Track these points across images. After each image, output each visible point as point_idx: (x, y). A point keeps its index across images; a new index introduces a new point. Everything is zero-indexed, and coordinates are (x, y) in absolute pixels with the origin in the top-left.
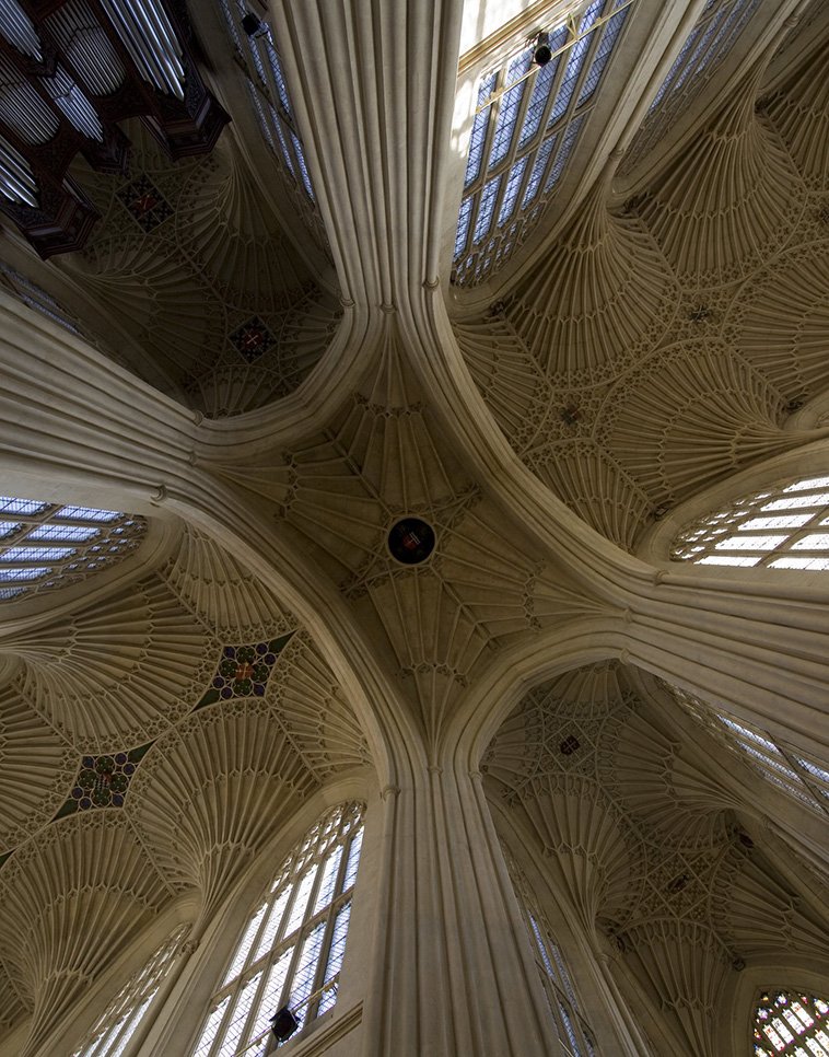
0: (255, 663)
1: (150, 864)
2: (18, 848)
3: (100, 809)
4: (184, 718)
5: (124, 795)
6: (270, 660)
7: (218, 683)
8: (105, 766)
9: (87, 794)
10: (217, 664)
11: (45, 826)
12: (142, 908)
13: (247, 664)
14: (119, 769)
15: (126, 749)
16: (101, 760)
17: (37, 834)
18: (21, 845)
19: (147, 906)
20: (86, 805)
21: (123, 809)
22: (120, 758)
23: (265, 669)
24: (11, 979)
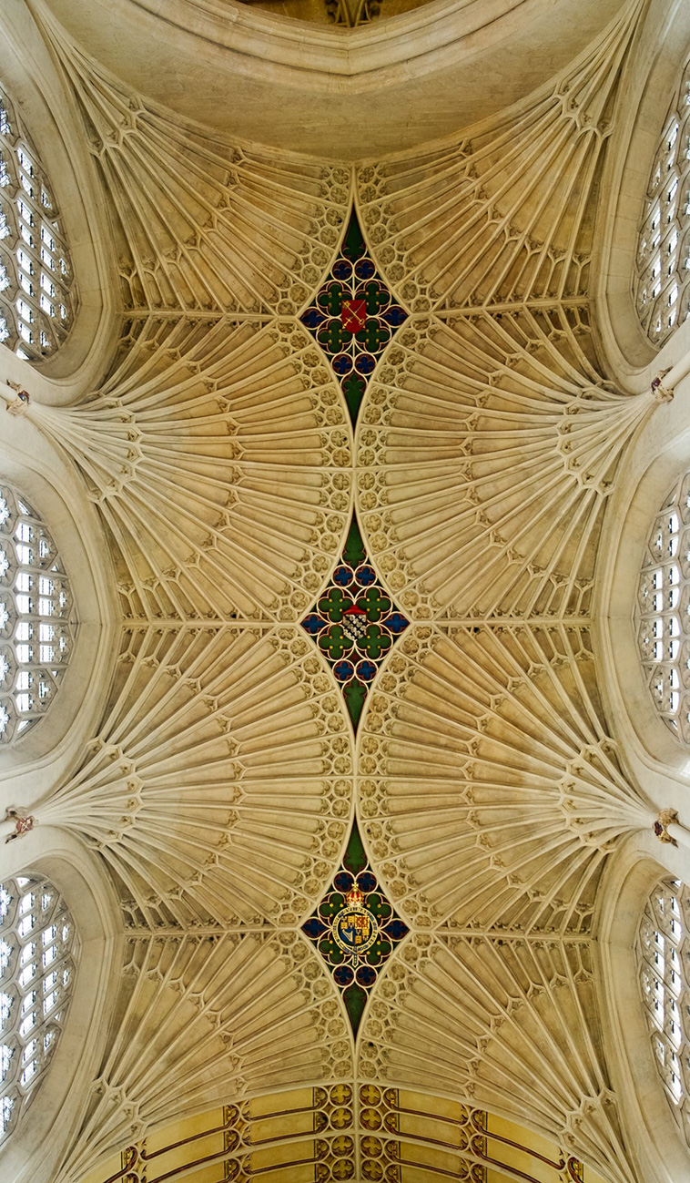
0: (354, 293)
1: (518, 630)
2: (356, 806)
3: (390, 655)
4: (354, 447)
5: (395, 609)
6: (366, 269)
7: (341, 365)
8: (334, 605)
9: (355, 658)
10: (314, 346)
11: (355, 748)
12: (568, 666)
13: (347, 304)
14: (354, 590)
15: (334, 559)
16: (323, 605)
17: (355, 768)
18: (355, 800)
19: (570, 658)
20: (368, 672)
21: (414, 624)
22: (341, 576)
23: (373, 287)
24: (526, 937)
